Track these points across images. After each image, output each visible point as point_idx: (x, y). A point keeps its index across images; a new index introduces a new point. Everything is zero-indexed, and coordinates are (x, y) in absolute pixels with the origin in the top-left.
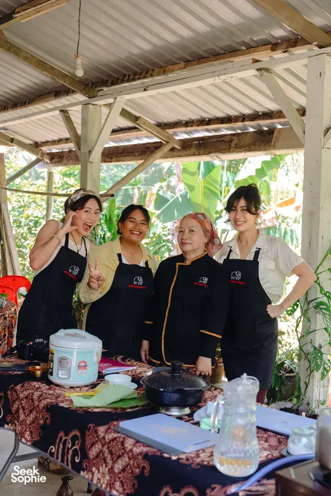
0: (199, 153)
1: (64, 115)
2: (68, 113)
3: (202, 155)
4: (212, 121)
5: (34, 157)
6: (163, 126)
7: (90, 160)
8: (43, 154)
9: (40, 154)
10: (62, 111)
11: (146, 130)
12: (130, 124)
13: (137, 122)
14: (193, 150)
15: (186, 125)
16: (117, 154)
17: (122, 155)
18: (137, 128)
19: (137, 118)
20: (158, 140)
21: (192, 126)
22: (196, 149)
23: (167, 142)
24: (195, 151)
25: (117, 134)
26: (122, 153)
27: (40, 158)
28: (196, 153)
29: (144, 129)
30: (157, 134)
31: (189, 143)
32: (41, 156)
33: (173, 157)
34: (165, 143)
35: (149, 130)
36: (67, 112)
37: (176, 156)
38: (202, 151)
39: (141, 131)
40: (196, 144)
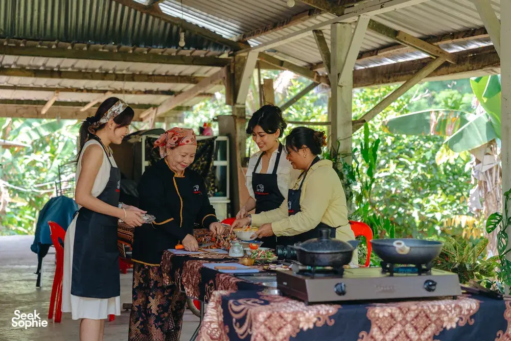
0: (473, 67)
1: (317, 36)
2: (322, 33)
3: (475, 70)
4: (477, 31)
5: (311, 81)
6: (429, 39)
7: (340, 84)
8: (319, 77)
9: (315, 77)
10: (315, 31)
11: (409, 45)
12: (390, 40)
13: (397, 37)
14: (467, 64)
15: (452, 37)
16: (394, 72)
17: (399, 74)
18: (399, 44)
19: (396, 33)
20: (425, 56)
21: (457, 38)
22: (470, 63)
23: (437, 57)
24: (469, 65)
25: (387, 51)
26: (399, 71)
27: (317, 82)
28: (471, 68)
29: (406, 44)
30: (423, 49)
31: (464, 57)
32: (316, 80)
33: (448, 74)
34: (435, 58)
35: (412, 45)
36: (321, 31)
37: (451, 73)
38: (475, 65)
39: (405, 47)
40: (471, 57)
